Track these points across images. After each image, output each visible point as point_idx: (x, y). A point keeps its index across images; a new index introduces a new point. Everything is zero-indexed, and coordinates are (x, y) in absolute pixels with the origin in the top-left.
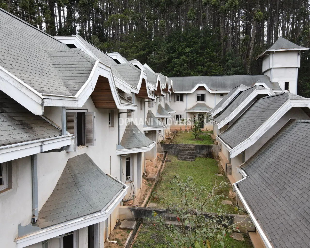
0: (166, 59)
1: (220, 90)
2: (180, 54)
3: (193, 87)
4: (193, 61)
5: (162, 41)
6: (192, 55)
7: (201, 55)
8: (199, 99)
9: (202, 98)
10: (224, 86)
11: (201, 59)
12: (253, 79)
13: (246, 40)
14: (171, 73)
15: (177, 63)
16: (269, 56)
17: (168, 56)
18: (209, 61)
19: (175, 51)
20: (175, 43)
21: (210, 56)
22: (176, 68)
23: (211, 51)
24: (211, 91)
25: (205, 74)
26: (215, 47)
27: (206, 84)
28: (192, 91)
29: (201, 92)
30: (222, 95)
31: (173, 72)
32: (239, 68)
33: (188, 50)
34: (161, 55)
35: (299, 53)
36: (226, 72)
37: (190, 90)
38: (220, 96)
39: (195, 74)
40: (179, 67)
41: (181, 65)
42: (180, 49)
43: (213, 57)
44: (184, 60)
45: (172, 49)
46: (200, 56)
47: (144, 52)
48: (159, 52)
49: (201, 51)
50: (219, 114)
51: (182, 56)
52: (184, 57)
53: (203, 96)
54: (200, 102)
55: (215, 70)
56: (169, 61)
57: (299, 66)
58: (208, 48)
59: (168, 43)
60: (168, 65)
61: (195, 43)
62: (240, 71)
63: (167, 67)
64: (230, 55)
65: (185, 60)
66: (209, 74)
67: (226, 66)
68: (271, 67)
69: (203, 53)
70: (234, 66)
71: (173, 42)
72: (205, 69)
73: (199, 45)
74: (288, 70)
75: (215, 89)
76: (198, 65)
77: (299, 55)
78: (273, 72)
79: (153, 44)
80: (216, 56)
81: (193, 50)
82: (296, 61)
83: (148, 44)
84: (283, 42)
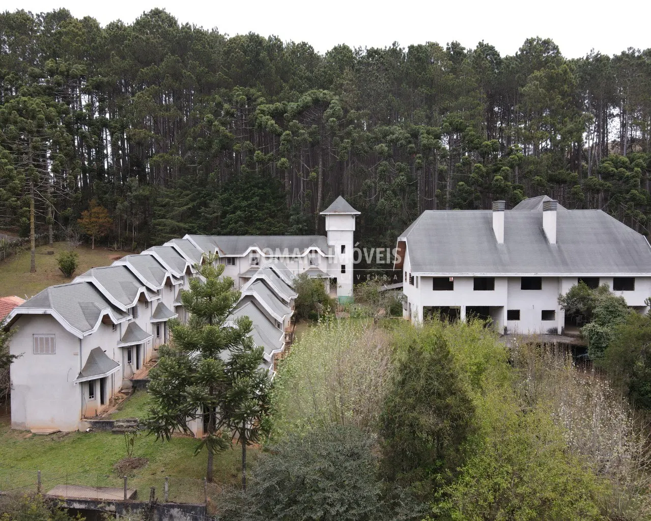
0: (219, 214)
2: (236, 208)
4: (251, 216)
6: (249, 209)
7: (261, 208)
11: (260, 214)
13: (308, 195)
17: (222, 211)
18: (269, 217)
19: (231, 203)
20: (231, 194)
21: (270, 211)
22: (230, 225)
25: (262, 232)
32: (301, 226)
33: (244, 203)
34: (213, 208)
36: (288, 230)
39: (254, 231)
40: (233, 225)
41: (236, 223)
42: (236, 203)
44: (240, 217)
45: (228, 202)
46: (258, 212)
47: (195, 203)
51: (238, 211)
52: (240, 212)
54: (254, 266)
56: (224, 214)
57: (354, 229)
63: (221, 222)
68: (327, 230)
70: (298, 222)
74: (344, 232)
76: (257, 220)
77: (353, 218)
78: (329, 234)
79: (205, 194)
80: (278, 211)
81: (250, 204)
82: (351, 224)
83: (199, 193)
84: (340, 202)
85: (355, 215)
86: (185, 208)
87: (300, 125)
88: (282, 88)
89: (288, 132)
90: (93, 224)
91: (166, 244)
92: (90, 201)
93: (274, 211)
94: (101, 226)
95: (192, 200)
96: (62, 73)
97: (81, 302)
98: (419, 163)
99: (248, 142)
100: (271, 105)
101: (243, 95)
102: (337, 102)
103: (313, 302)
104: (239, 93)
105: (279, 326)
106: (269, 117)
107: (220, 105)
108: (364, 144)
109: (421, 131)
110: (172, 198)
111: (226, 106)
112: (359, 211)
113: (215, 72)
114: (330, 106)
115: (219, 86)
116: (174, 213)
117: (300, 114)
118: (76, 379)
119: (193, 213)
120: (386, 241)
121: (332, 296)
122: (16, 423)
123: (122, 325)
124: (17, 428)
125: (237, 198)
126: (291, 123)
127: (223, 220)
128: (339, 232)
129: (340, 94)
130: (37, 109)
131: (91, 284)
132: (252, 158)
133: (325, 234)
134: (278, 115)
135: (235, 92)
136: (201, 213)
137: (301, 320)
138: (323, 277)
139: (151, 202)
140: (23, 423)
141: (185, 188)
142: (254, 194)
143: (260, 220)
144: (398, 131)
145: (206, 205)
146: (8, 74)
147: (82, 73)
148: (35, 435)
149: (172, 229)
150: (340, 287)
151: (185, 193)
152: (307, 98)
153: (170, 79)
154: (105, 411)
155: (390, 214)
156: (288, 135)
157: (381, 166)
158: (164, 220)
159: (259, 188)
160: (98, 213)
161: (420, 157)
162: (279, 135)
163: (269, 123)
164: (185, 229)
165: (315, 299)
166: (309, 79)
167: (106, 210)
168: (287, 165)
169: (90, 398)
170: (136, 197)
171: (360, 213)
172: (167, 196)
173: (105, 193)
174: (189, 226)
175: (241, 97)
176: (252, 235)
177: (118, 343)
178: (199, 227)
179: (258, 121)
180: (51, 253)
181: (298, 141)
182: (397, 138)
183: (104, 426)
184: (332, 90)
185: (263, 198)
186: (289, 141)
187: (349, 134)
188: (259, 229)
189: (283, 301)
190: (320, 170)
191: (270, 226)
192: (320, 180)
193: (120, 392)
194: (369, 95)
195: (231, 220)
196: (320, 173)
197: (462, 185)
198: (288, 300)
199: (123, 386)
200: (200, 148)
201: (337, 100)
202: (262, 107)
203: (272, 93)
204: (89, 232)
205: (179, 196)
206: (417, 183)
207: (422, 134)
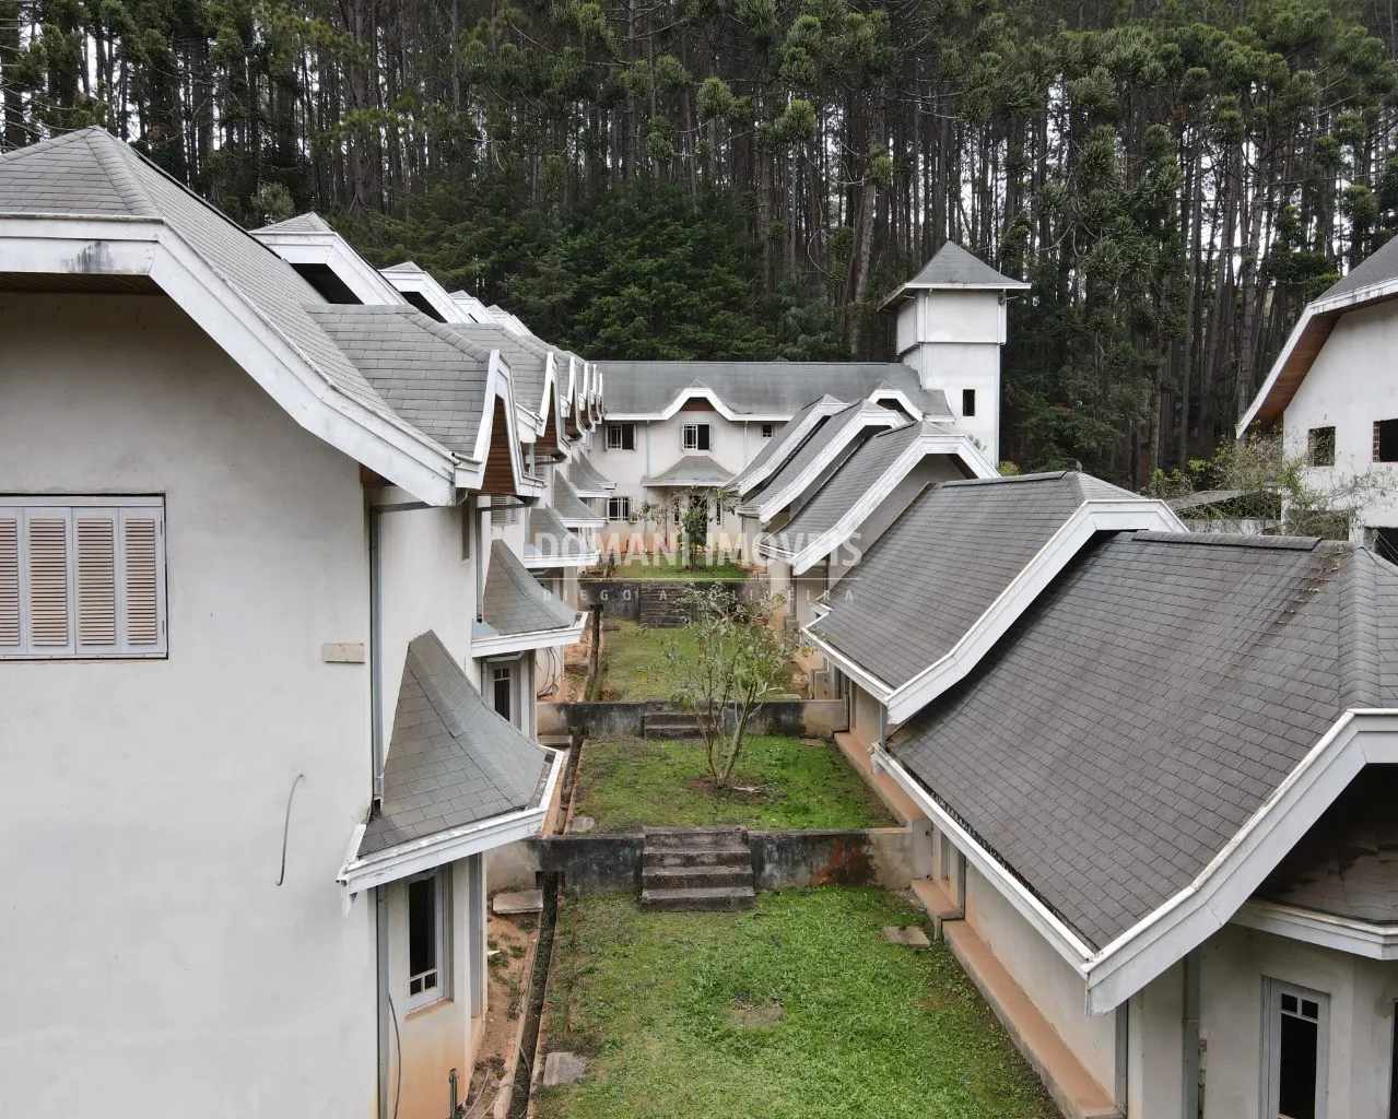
0: (568, 296)
1: (759, 413)
2: (619, 280)
3: (669, 398)
4: (667, 304)
5: (551, 226)
6: (662, 281)
7: (694, 284)
8: (690, 442)
9: (700, 437)
10: (773, 399)
11: (696, 300)
12: (866, 375)
13: (844, 242)
14: (586, 346)
15: (608, 311)
16: (914, 302)
17: (575, 286)
18: (725, 307)
19: (600, 265)
20: (602, 237)
21: (725, 289)
22: (606, 327)
23: (729, 273)
24: (730, 416)
25: (707, 353)
26: (740, 257)
27: (714, 390)
28: (667, 414)
29: (697, 418)
30: (767, 428)
31: (594, 342)
32: (823, 337)
33: (647, 264)
34: (549, 276)
35: (1001, 298)
36: (782, 350)
37: (660, 410)
38: (760, 432)
40: (617, 328)
42: (619, 262)
43: (735, 292)
44: (634, 302)
45: (591, 260)
46: (691, 288)
48: (542, 269)
49: (697, 271)
50: (761, 487)
51: (626, 285)
52: (636, 289)
53: (704, 430)
54: (695, 452)
55: (746, 340)
56: (581, 300)
57: (1003, 339)
58: (719, 264)
59: (573, 233)
60: (577, 317)
61: (672, 240)
62: (827, 347)
63: (572, 324)
64: (792, 291)
65: (640, 301)
66: (723, 354)
67: (781, 329)
68: (920, 340)
69: (702, 277)
71: (595, 232)
72: (710, 336)
73: (689, 247)
74: (971, 349)
75: (743, 408)
76: (683, 319)
77: (1002, 303)
78: (927, 355)
79: (515, 236)
80: (746, 291)
81: (664, 267)
82: (992, 323)
83: (499, 233)
84: (952, 261)
85: (1010, 292)
89: (809, 18)
99: (671, 59)
112: (1023, 280)
125: (623, 249)
128: (958, 348)
133: (895, 355)
143: (692, 322)
145: (524, 269)
151: (449, 230)
168: (813, 119)
171: (1024, 286)
176: (673, 359)
177: (475, 635)
182: (1134, 56)
186: (811, 50)
188: (693, 343)
191: (727, 336)
195: (606, 314)
207: (1216, 42)
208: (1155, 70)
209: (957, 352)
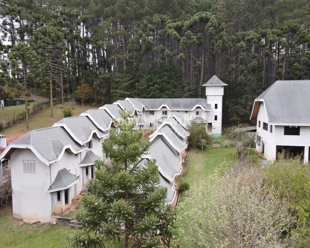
0: (146, 87)
1: (175, 109)
2: (155, 83)
3: (160, 106)
4: (163, 87)
6: (162, 83)
7: (168, 83)
11: (168, 86)
16: (206, 88)
18: (173, 88)
19: (152, 81)
20: (152, 76)
21: (174, 84)
23: (174, 81)
26: (177, 78)
33: (159, 80)
34: (143, 83)
36: (184, 95)
37: (158, 108)
40: (153, 92)
41: (155, 91)
42: (155, 80)
44: (157, 88)
45: (151, 80)
47: (133, 81)
51: (156, 85)
53: (166, 111)
54: (165, 115)
55: (177, 94)
56: (148, 86)
57: (223, 95)
64: (187, 83)
68: (207, 95)
70: (189, 91)
74: (216, 96)
75: (173, 108)
76: (166, 90)
77: (222, 88)
78: (208, 97)
79: (138, 76)
80: (178, 84)
81: (163, 81)
82: (221, 92)
83: (135, 75)
84: (215, 79)
85: (224, 86)
86: (127, 83)
87: (191, 34)
88: (181, 13)
89: (184, 38)
90: (82, 93)
91: (114, 103)
92: (81, 81)
93: (176, 85)
94: (86, 94)
95: (131, 79)
96: (66, 14)
97: (53, 140)
98: (267, 52)
99: (162, 45)
100: (174, 23)
101: (159, 18)
102: (214, 18)
103: (199, 138)
104: (157, 18)
105: (178, 155)
106: (173, 30)
107: (146, 26)
108: (230, 43)
109: (268, 33)
110: (121, 78)
111: (149, 25)
112: (226, 84)
113: (143, 7)
114: (210, 20)
115: (146, 15)
116: (122, 86)
117: (191, 27)
118: (47, 190)
119: (132, 86)
120: (242, 101)
121: (210, 134)
122: (15, 214)
123: (82, 153)
124: (17, 217)
125: (156, 78)
126: (186, 33)
127: (148, 90)
128: (214, 96)
129: (216, 14)
130: (52, 31)
131: (62, 127)
132: (163, 55)
133: (205, 97)
134: (179, 29)
135: (154, 18)
136: (136, 86)
137: (192, 149)
138: (204, 122)
139: (111, 80)
140: (19, 214)
141: (128, 73)
142: (164, 75)
143: (168, 90)
144: (252, 34)
145: (139, 82)
146: (43, 17)
147: (76, 14)
148: (25, 223)
149: (120, 95)
150: (214, 129)
152: (196, 17)
153: (120, 13)
154: (68, 209)
155: (246, 85)
156: (184, 39)
157: (241, 55)
158: (116, 90)
159: (167, 72)
160: (85, 87)
161: (267, 49)
162: (179, 40)
163: (173, 33)
164: (127, 95)
165: (200, 136)
166: (197, 7)
167: (89, 86)
168: (184, 57)
169: (58, 201)
170: (103, 79)
171: (227, 85)
172: (119, 77)
173: (88, 76)
174: (130, 93)
175: (157, 19)
176: (163, 98)
177: (79, 164)
178: (135, 94)
179: (167, 33)
180: (62, 108)
181: (190, 43)
182: (251, 38)
183: (64, 222)
184: (211, 11)
185: (170, 77)
186: (185, 43)
187: (221, 38)
188: (167, 95)
189: (181, 138)
190: (203, 60)
191: (174, 93)
192: (202, 66)
193: (80, 194)
194: (234, 13)
195: (152, 90)
196: (203, 62)
197: (297, 65)
198: (184, 137)
199: (83, 190)
200: (136, 50)
201: (214, 17)
202: (169, 25)
203: (175, 16)
204: (80, 97)
205: (125, 77)
206: (263, 66)
207: (269, 34)
208: (255, 41)
209: (214, 97)
